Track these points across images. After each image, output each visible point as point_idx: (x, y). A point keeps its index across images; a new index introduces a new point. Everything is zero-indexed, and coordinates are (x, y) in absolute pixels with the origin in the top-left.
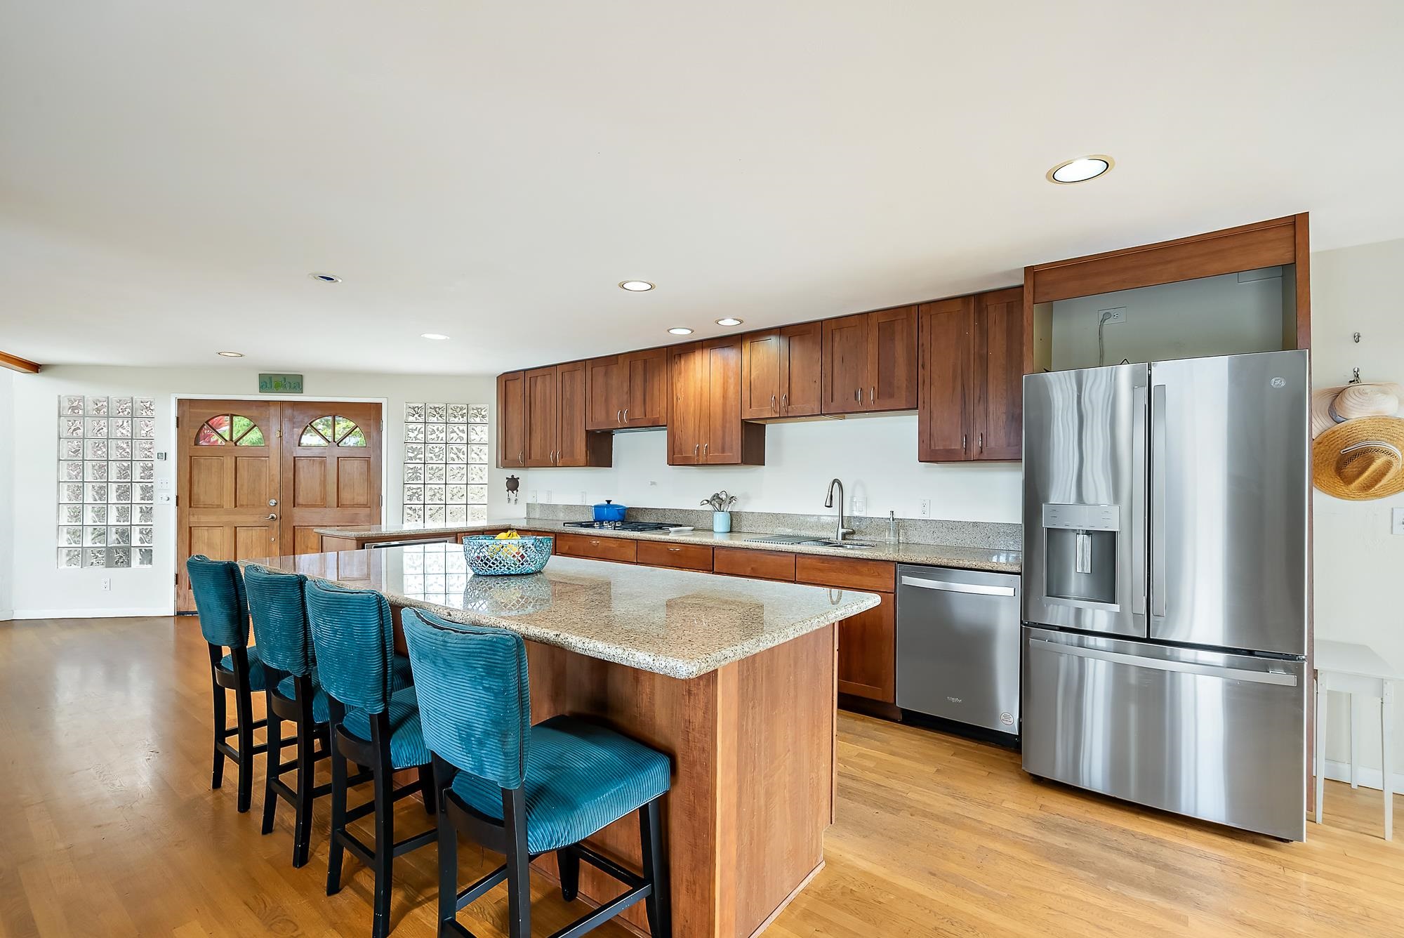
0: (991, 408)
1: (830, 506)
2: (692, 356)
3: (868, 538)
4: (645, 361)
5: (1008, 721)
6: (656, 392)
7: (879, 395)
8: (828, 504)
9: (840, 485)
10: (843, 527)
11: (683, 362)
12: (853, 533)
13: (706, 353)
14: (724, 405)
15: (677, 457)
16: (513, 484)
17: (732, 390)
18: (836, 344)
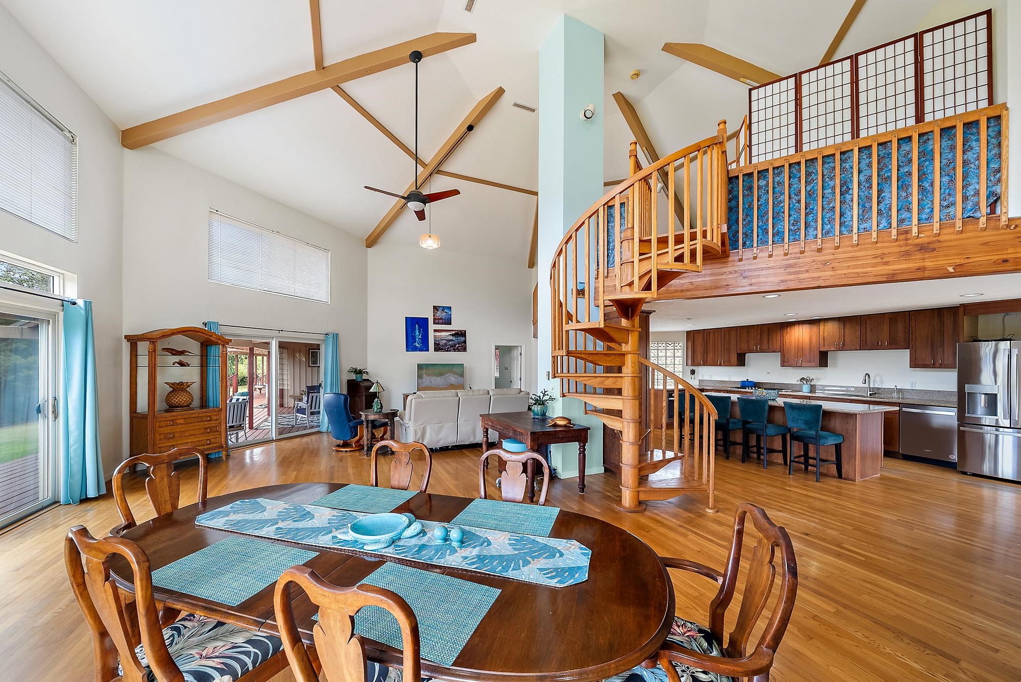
0: (945, 349)
1: (865, 383)
2: (793, 327)
3: (883, 396)
4: (769, 328)
5: (954, 457)
6: (775, 340)
7: (890, 343)
8: (864, 382)
9: (869, 375)
10: (870, 391)
11: (788, 329)
12: (876, 393)
13: (801, 327)
14: (810, 345)
15: (784, 363)
16: (693, 372)
17: (814, 340)
18: (868, 324)
